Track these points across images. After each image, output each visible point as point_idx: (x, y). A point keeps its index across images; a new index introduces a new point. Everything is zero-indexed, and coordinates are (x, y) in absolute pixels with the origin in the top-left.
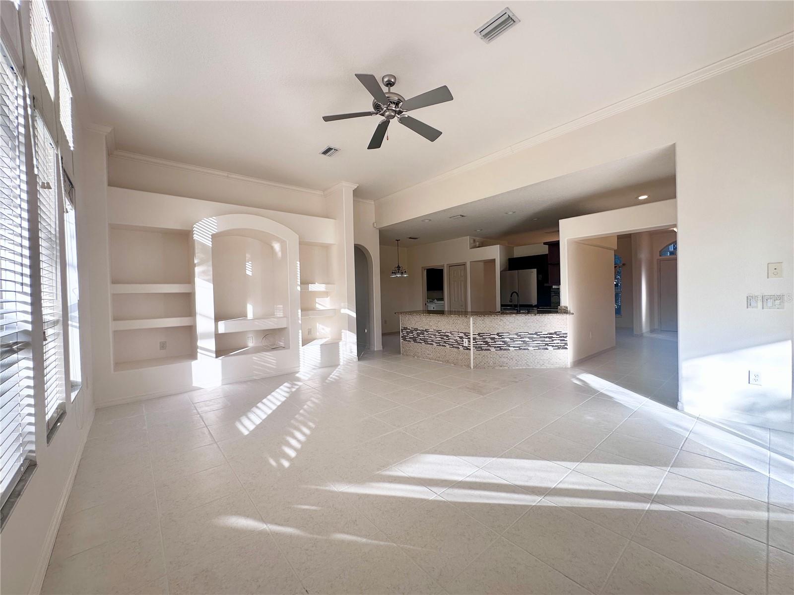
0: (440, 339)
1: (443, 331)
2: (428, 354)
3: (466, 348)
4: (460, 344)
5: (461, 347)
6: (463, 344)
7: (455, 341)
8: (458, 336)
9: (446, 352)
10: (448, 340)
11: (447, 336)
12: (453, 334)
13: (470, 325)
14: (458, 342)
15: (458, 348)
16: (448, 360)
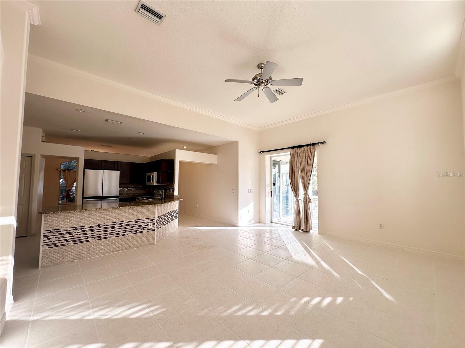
0: (121, 230)
1: (124, 222)
2: (100, 250)
3: (150, 230)
4: (145, 228)
5: (145, 231)
6: (148, 227)
7: (139, 227)
8: (143, 223)
9: (127, 240)
10: (131, 229)
11: (131, 225)
12: (137, 222)
13: (155, 211)
14: (143, 227)
15: (143, 232)
16: (130, 247)
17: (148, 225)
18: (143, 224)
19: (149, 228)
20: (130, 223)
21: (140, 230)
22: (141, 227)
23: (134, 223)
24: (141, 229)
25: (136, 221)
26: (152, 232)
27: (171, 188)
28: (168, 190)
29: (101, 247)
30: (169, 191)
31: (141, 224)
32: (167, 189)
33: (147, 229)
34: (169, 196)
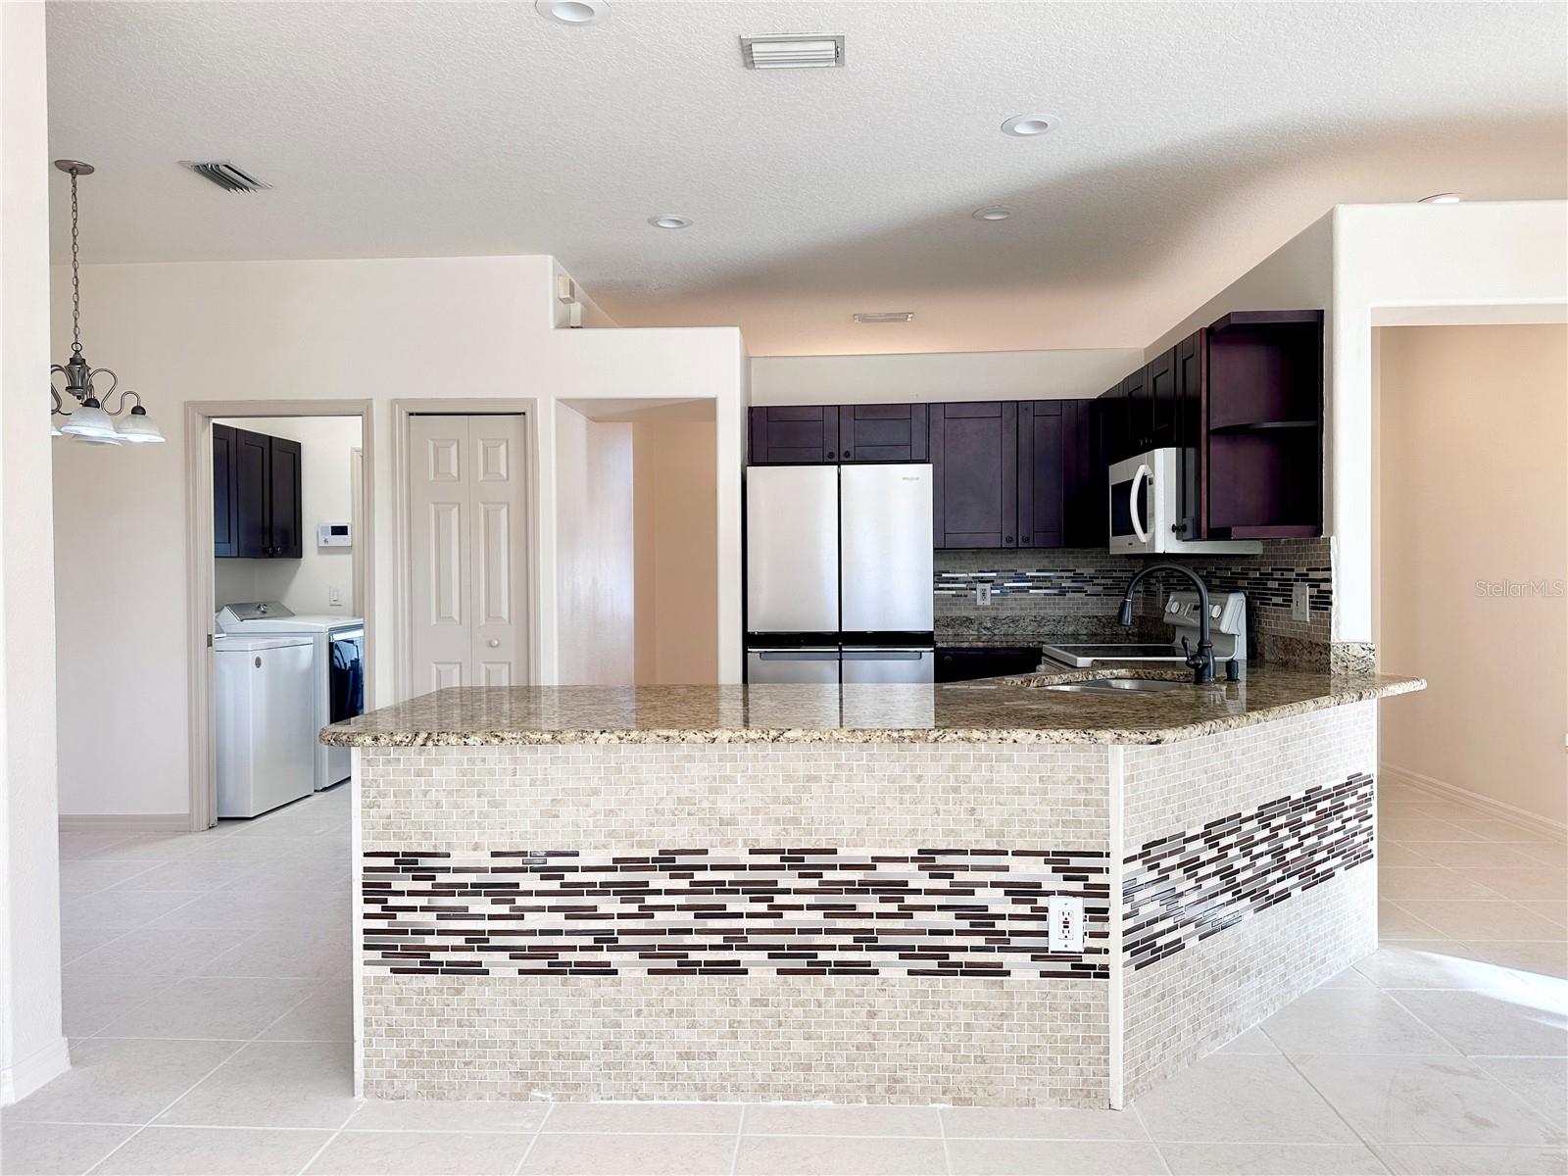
2: (681, 1056)
3: (1066, 967)
4: (1016, 942)
5: (1023, 966)
6: (1045, 934)
7: (965, 924)
8: (994, 885)
9: (872, 1015)
10: (900, 924)
11: (893, 890)
12: (943, 873)
13: (1106, 792)
14: (1000, 925)
15: (998, 971)
16: (894, 1085)
17: (1040, 915)
18: (996, 901)
19: (1055, 944)
20: (886, 872)
21: (970, 948)
22: (981, 920)
23: (920, 880)
24: (980, 941)
25: (940, 860)
26: (1083, 988)
27: (1304, 578)
28: (1276, 593)
29: (687, 1037)
30: (1288, 601)
31: (981, 897)
32: (1271, 584)
33: (1039, 954)
34: (1289, 645)
